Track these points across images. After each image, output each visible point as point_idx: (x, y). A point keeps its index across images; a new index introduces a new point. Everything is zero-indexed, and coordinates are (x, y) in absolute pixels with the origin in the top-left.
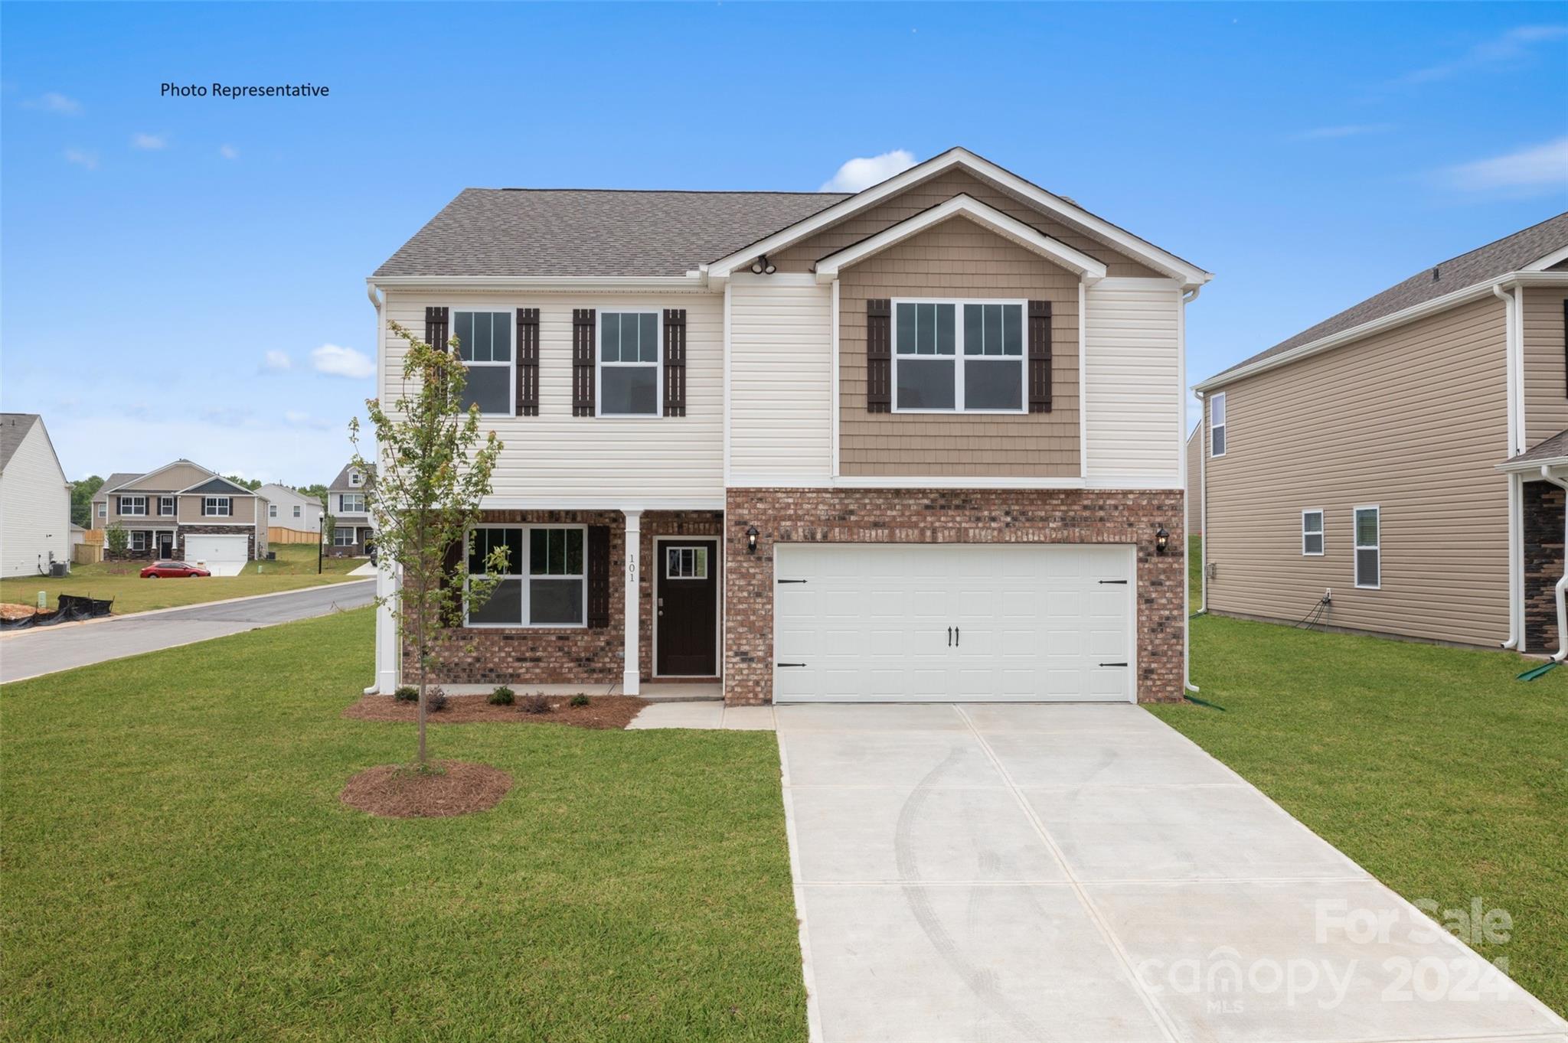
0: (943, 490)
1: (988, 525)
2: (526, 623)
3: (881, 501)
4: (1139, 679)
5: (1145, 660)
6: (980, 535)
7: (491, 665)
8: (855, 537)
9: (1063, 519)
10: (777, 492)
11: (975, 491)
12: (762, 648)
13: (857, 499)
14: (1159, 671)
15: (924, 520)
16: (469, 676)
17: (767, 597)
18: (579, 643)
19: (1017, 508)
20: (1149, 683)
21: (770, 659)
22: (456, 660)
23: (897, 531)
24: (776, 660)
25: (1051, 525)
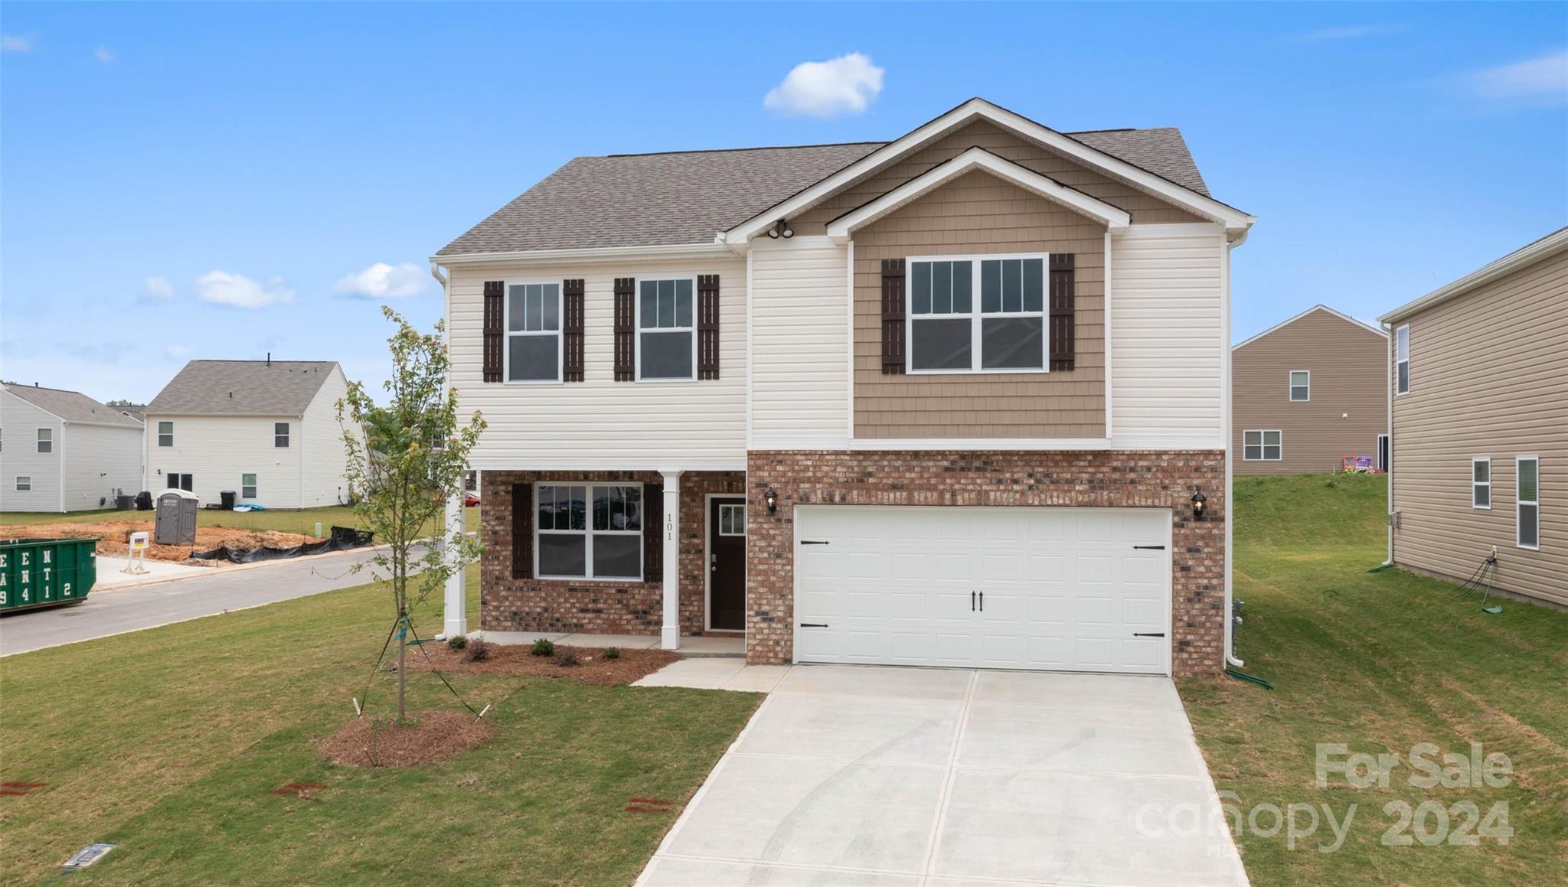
0: (963, 451)
1: (1010, 488)
2: (589, 575)
3: (900, 463)
4: (1173, 651)
5: (1181, 631)
6: (1002, 498)
7: (557, 615)
8: (874, 499)
9: (1090, 482)
10: (795, 454)
11: (996, 453)
12: (782, 608)
13: (876, 461)
14: (1196, 644)
15: (944, 483)
16: (538, 625)
17: (787, 558)
18: (636, 596)
19: (1040, 469)
20: (1185, 656)
21: (789, 620)
22: (527, 609)
23: (916, 494)
24: (797, 621)
25: (1077, 488)
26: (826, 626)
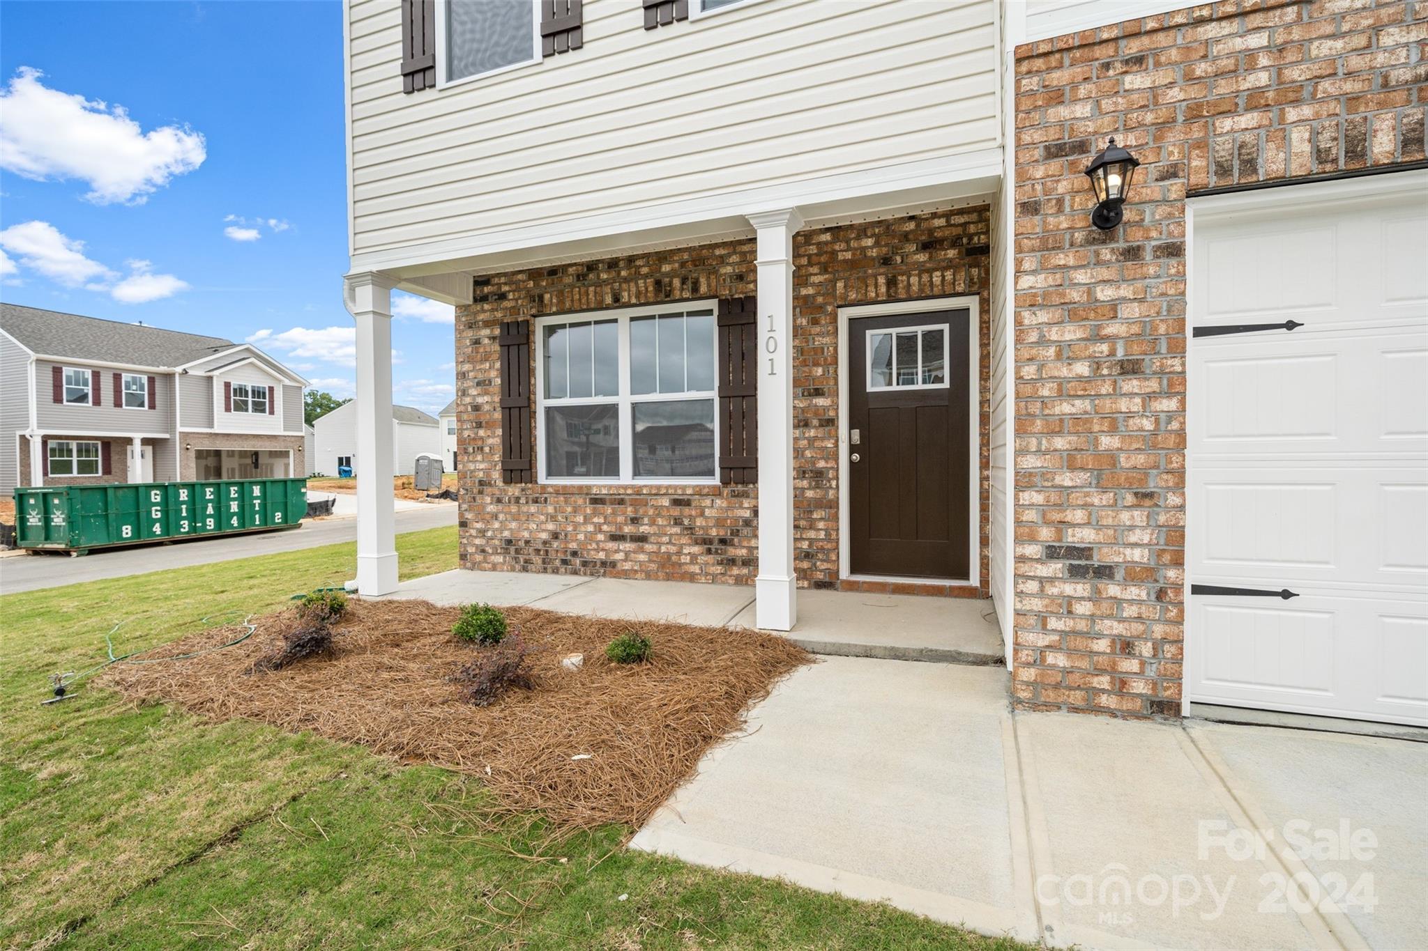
2: (626, 476)
12: (1144, 532)
17: (1160, 375)
18: (707, 512)
21: (1172, 574)
22: (526, 535)
24: (1192, 576)
26: (1286, 594)
